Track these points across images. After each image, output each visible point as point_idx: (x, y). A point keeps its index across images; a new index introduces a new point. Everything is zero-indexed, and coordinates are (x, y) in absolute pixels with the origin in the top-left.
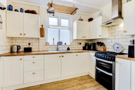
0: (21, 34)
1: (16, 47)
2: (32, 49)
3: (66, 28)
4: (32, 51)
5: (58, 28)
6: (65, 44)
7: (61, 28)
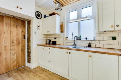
0: (47, 32)
1: (48, 41)
2: (57, 42)
3: (88, 19)
4: (57, 44)
5: (77, 21)
6: (86, 38)
7: (80, 20)
